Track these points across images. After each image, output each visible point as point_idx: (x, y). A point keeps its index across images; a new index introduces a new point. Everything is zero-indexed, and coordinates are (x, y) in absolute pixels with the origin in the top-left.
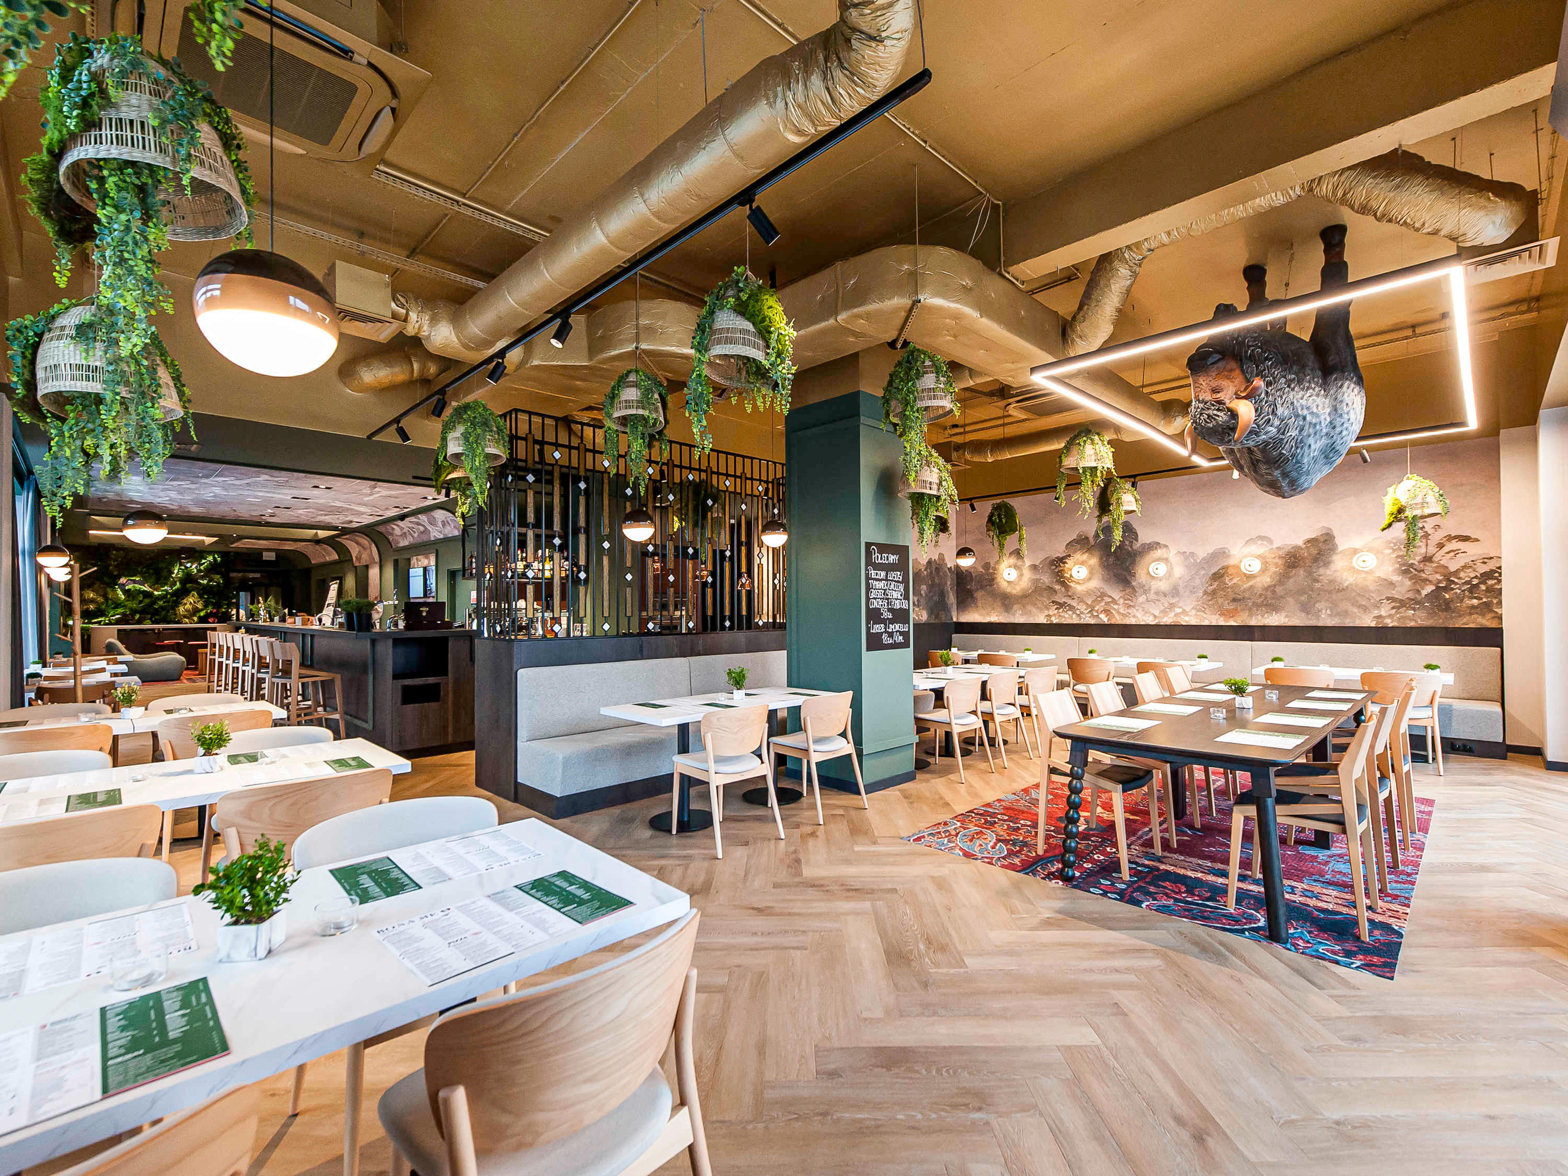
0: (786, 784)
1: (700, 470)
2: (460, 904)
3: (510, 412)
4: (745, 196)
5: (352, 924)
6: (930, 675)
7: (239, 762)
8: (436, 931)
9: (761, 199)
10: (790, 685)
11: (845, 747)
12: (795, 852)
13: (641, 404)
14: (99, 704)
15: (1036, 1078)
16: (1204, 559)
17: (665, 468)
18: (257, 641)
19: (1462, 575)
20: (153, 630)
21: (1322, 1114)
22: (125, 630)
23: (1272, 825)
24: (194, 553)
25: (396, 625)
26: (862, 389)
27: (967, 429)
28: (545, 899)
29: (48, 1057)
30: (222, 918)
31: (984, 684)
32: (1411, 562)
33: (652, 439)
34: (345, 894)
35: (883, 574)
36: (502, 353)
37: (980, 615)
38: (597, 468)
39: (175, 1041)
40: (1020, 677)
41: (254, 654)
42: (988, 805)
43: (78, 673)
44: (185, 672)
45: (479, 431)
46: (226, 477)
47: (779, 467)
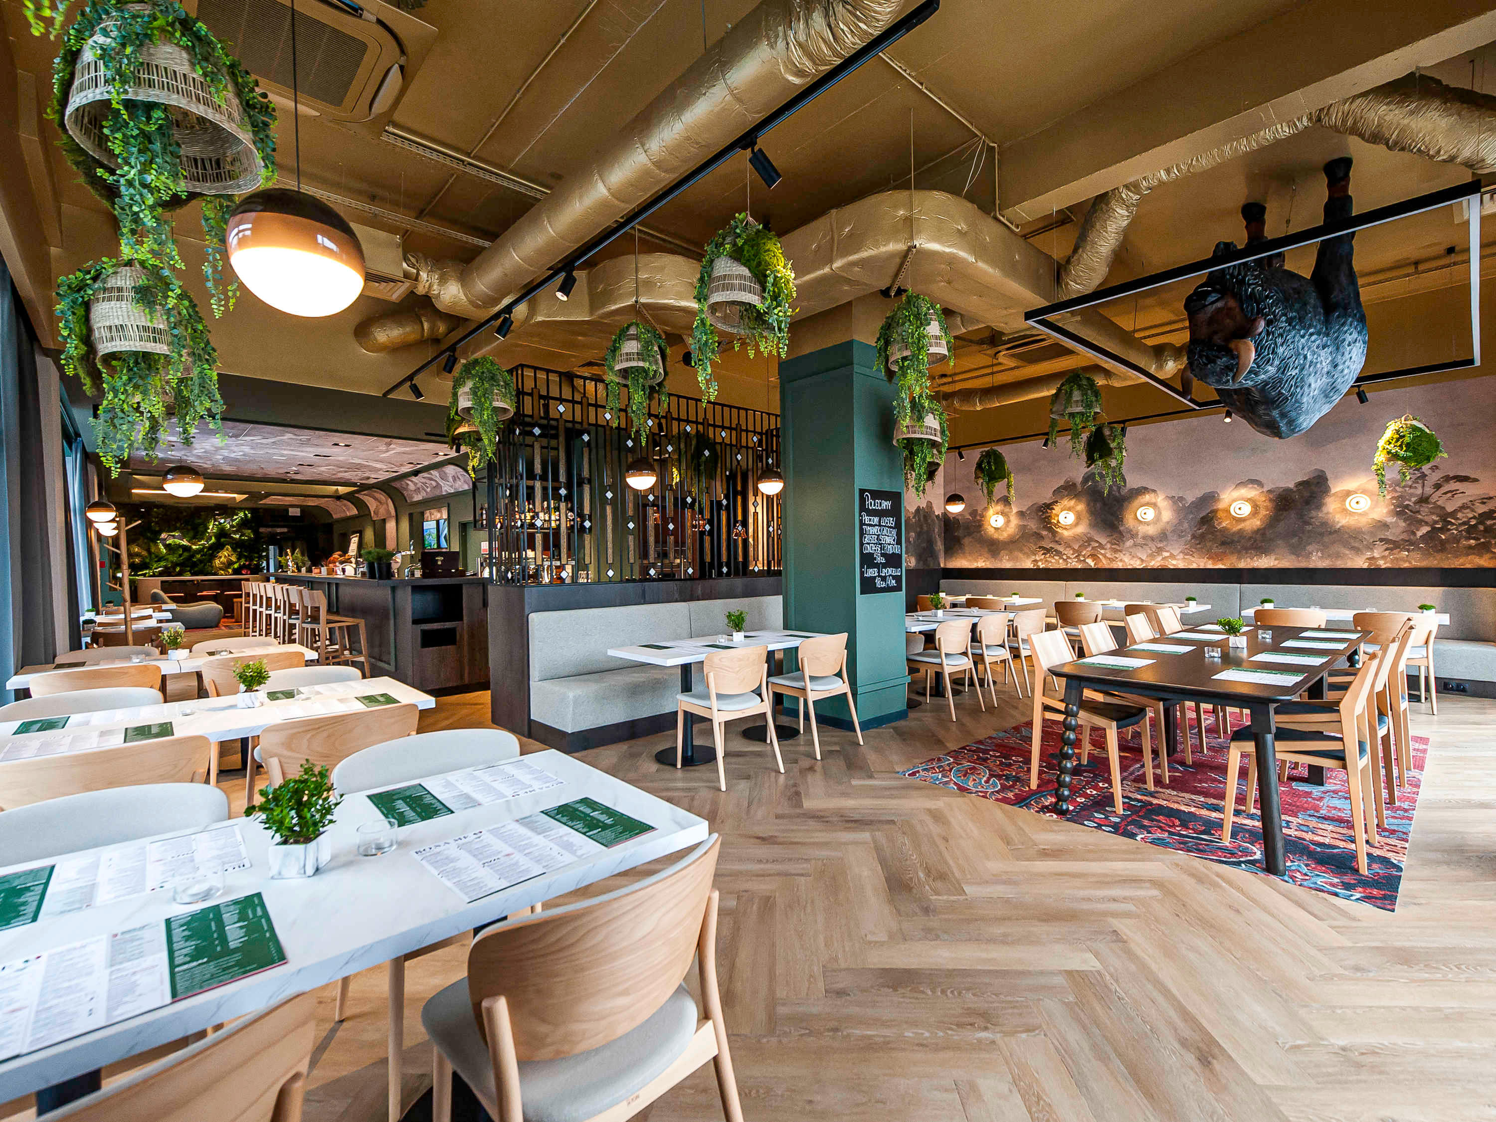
0: (785, 721)
1: (697, 423)
2: (491, 828)
3: (516, 368)
4: (747, 139)
5: (391, 845)
6: (921, 618)
7: (277, 698)
8: (470, 852)
9: (763, 141)
10: (786, 627)
11: (841, 687)
12: (795, 785)
13: (641, 356)
14: (148, 647)
15: (1039, 1000)
16: (1192, 503)
17: (663, 421)
18: (287, 590)
19: (1459, 515)
20: (193, 581)
21: (1326, 1040)
22: (167, 581)
23: (1271, 759)
24: (227, 510)
25: (413, 575)
26: (856, 337)
27: (957, 378)
28: (570, 823)
29: (121, 963)
30: (273, 837)
31: (974, 626)
32: (1407, 503)
33: (653, 391)
34: (383, 817)
35: (876, 520)
36: (509, 309)
37: (967, 561)
38: (599, 423)
39: (236, 950)
40: (1009, 621)
41: (285, 602)
42: (980, 742)
43: (129, 619)
44: (223, 620)
45: (486, 385)
46: (254, 436)
47: (773, 418)
